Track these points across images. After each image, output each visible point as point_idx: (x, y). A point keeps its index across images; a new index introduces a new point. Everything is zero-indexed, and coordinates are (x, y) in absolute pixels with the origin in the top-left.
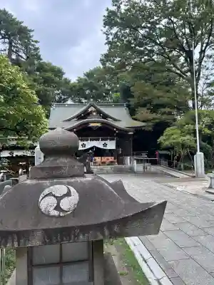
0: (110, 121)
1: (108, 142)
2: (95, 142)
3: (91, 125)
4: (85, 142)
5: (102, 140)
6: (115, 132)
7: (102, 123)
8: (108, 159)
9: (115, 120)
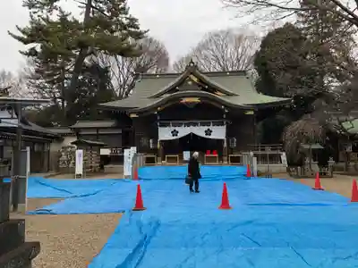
0: (219, 96)
2: (192, 127)
9: (228, 94)
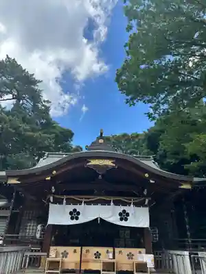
1: (130, 209)
2: (99, 206)
3: (93, 162)
4: (78, 208)
5: (117, 203)
6: (147, 180)
7: (117, 160)
8: (130, 256)
